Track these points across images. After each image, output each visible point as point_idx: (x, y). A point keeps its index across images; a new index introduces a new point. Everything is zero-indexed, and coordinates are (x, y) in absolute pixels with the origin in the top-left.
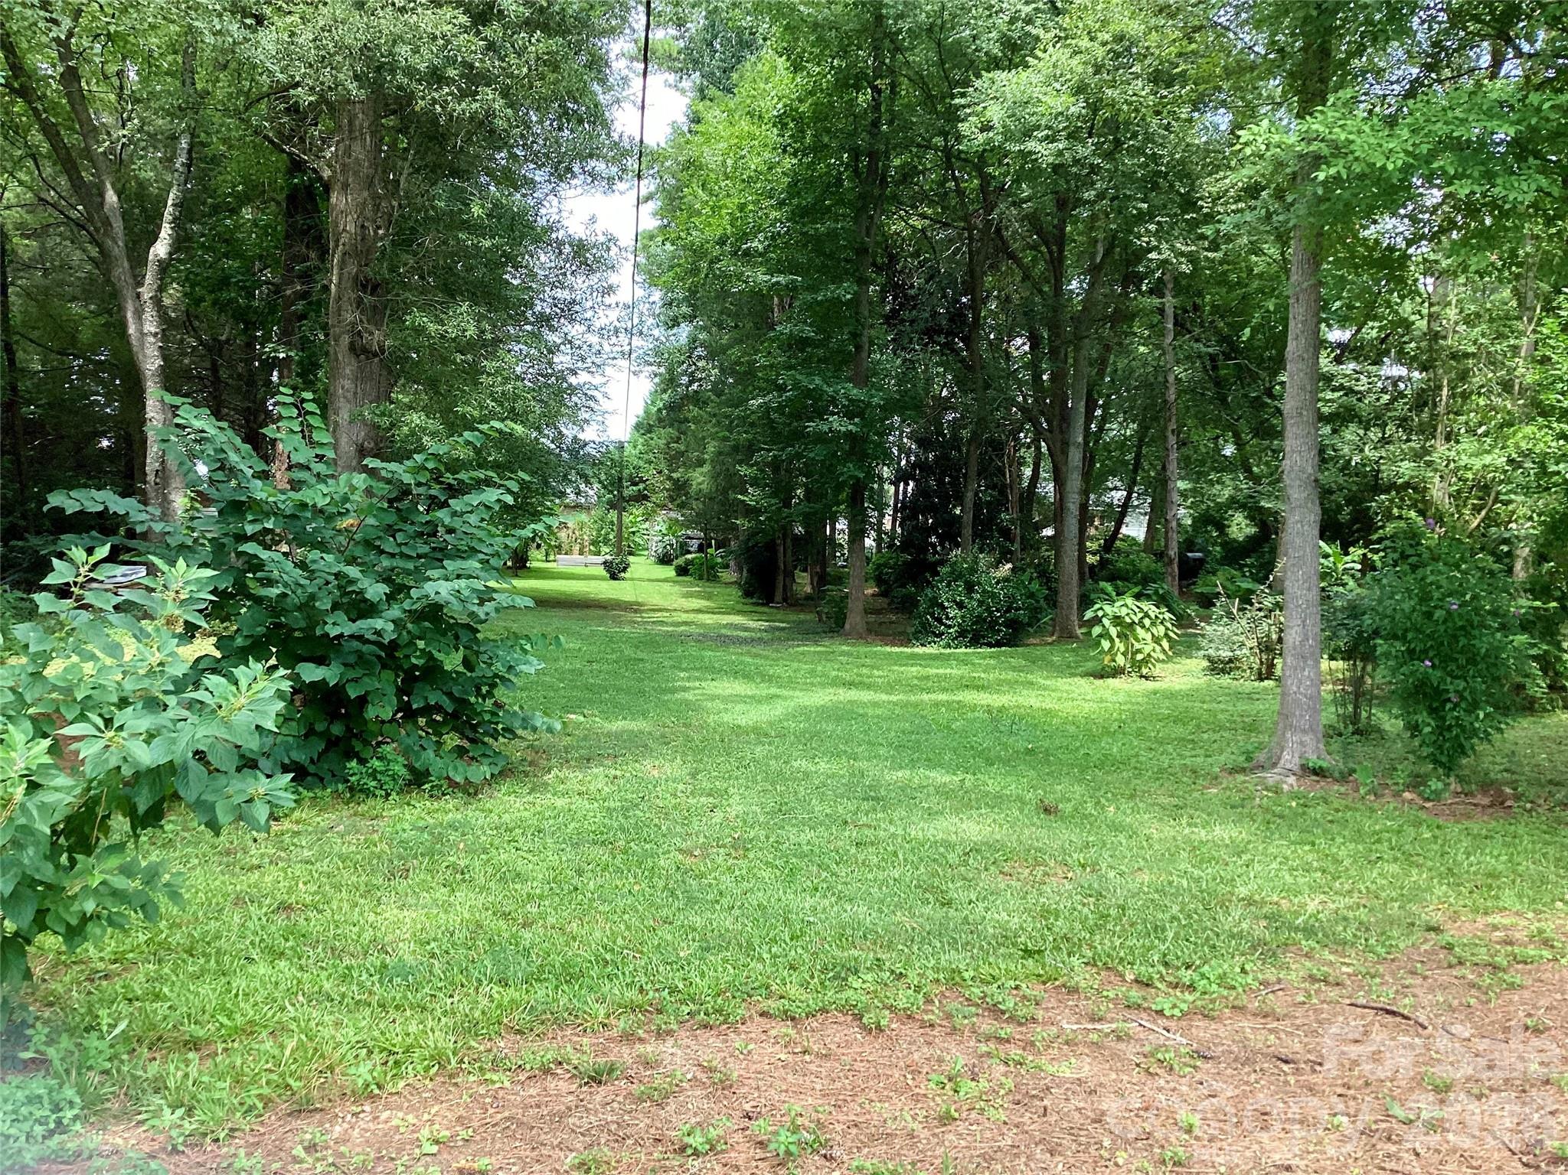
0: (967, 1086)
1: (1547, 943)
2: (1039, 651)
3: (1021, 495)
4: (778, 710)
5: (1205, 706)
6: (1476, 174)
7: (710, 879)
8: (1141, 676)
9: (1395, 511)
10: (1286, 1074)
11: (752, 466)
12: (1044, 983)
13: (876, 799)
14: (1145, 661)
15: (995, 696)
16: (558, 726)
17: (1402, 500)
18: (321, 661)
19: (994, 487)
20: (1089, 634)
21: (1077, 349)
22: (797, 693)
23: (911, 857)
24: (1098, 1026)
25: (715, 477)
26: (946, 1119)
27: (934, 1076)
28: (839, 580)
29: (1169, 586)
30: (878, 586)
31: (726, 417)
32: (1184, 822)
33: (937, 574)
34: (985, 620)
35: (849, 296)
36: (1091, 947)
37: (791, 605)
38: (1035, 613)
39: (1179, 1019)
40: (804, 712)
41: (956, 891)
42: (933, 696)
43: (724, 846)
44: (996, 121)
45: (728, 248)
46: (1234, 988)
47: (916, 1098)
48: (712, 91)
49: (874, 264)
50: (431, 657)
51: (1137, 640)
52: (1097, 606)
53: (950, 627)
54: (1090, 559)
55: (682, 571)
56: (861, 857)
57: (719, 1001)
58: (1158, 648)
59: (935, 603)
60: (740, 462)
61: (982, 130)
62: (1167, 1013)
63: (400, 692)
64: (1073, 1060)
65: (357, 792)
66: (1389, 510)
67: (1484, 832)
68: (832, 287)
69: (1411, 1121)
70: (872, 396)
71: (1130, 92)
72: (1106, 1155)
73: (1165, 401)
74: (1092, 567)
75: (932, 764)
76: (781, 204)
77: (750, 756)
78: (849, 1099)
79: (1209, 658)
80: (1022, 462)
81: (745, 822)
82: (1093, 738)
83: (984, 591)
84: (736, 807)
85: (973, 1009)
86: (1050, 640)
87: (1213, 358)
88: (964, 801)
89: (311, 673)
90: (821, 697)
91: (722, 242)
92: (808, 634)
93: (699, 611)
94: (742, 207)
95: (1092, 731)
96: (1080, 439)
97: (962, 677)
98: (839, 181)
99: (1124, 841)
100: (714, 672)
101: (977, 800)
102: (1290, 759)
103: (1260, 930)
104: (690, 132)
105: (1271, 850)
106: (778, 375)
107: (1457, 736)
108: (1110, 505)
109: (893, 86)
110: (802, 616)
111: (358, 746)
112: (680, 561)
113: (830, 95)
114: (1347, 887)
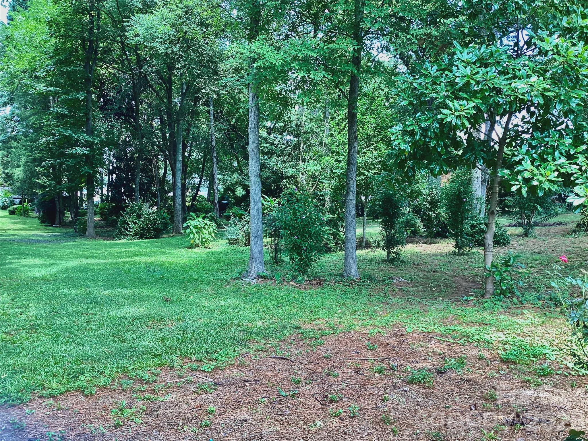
0: (127, 411)
1: (332, 328)
2: (167, 240)
3: (160, 180)
4: (55, 269)
5: (227, 257)
6: (305, 70)
7: (18, 343)
8: (205, 247)
9: (288, 185)
10: (247, 386)
11: (42, 167)
12: (161, 366)
13: (97, 303)
14: (206, 241)
15: (149, 258)
17: (290, 182)
19: (148, 177)
20: (185, 232)
21: (178, 125)
22: (64, 262)
23: (110, 324)
24: (180, 380)
25: (25, 172)
26: (118, 426)
27: (114, 410)
28: (84, 214)
29: (215, 214)
30: (101, 216)
31: (30, 146)
32: (217, 299)
33: (125, 211)
34: (145, 229)
35: (83, 98)
36: (180, 350)
37: (63, 226)
38: (165, 225)
39: (211, 372)
40: (67, 270)
41: (128, 336)
42: (123, 260)
43: (26, 329)
44: (140, 33)
45: (27, 75)
46: (231, 357)
47: (106, 420)
48: (18, 8)
49: (94, 86)
51: (203, 233)
52: (188, 222)
53: (131, 232)
54: (188, 204)
56: (88, 327)
57: (20, 394)
58: (210, 236)
59: (124, 222)
60: (37, 166)
61: (135, 36)
62: (206, 371)
64: (170, 394)
66: (286, 185)
67: (315, 293)
68: (75, 93)
69: (287, 396)
70: (94, 139)
71: (192, 28)
72: (180, 428)
73: (212, 146)
74: (188, 207)
75: (121, 286)
76: (51, 58)
77: (40, 290)
78: (77, 425)
79: (228, 239)
80: (159, 167)
81: (36, 317)
82: (185, 271)
83: (145, 217)
84: (32, 312)
85: (132, 381)
86: (172, 235)
87: (228, 130)
88: (132, 300)
90: (74, 263)
91: (24, 72)
92: (70, 237)
93: (20, 229)
94: (33, 58)
95: (185, 269)
96: (181, 159)
97: (136, 251)
98: (77, 51)
99: (195, 309)
100: (26, 255)
101: (139, 299)
102: (254, 274)
103: (241, 335)
104: (8, 24)
105: (247, 306)
106: (52, 129)
107: (306, 261)
108: (194, 184)
109: (99, 15)
110: (68, 230)
112: (11, 208)
113: (71, 15)
114: (271, 316)
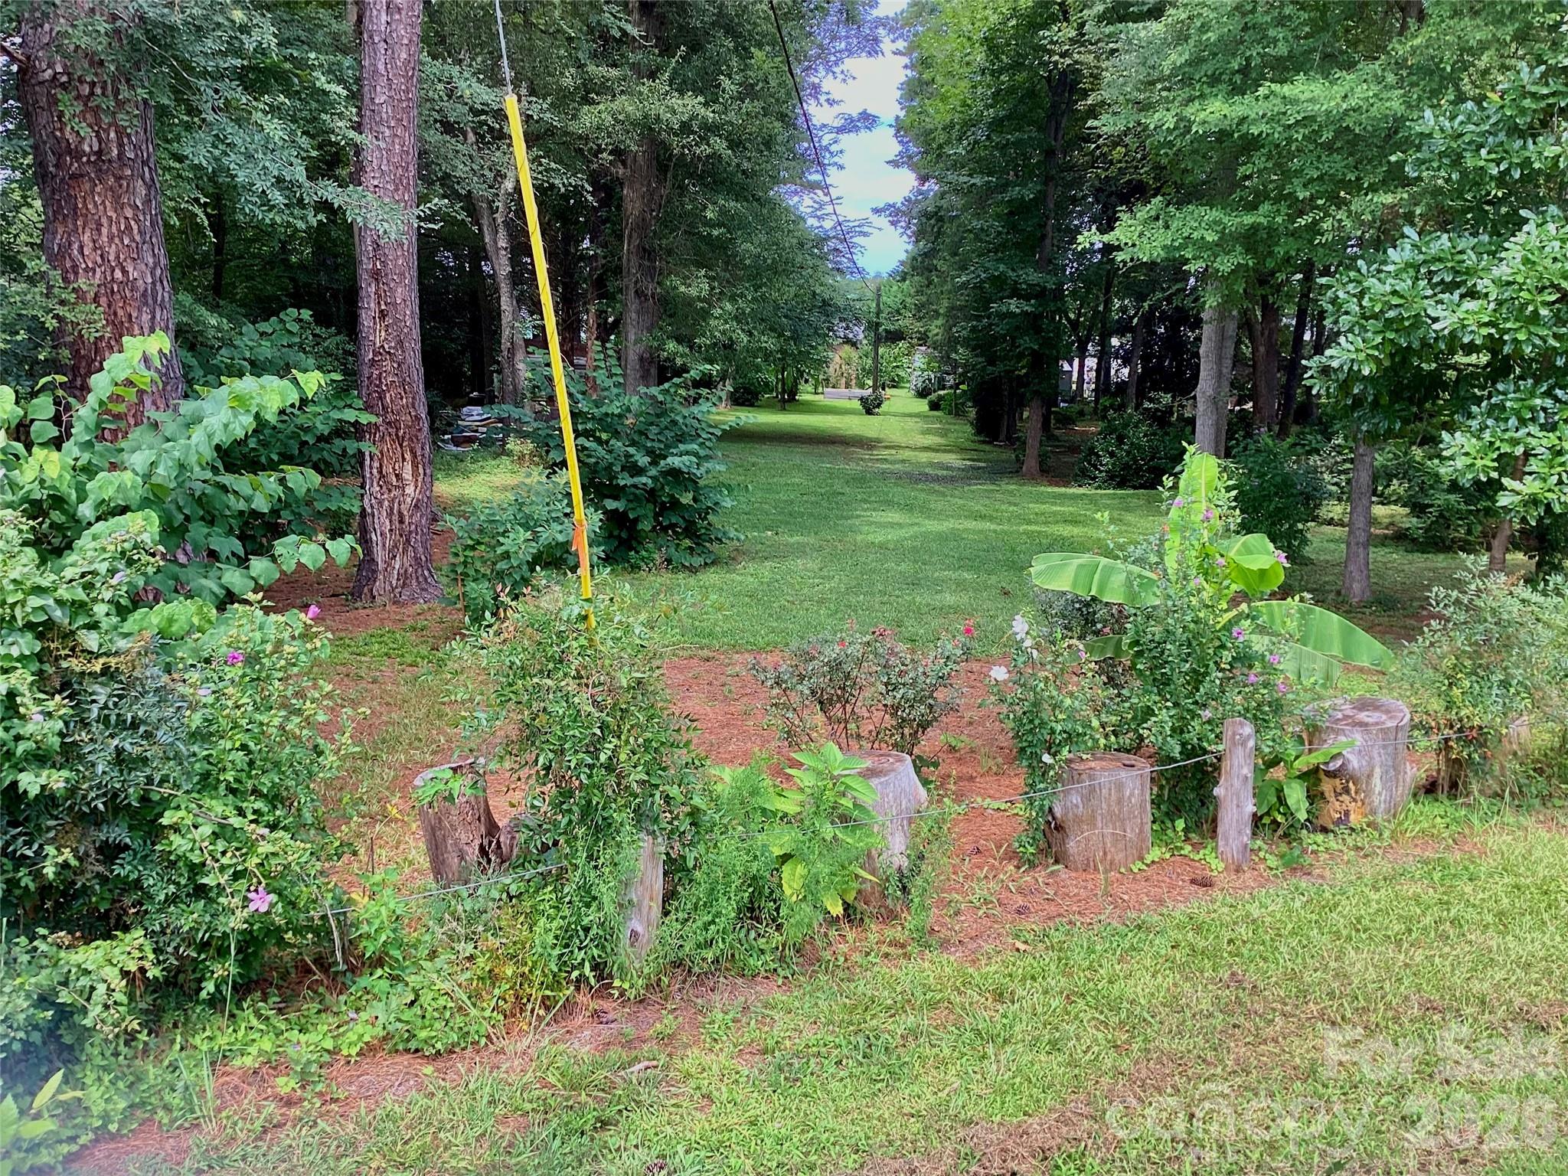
16: (743, 537)
18: (616, 498)
50: (672, 496)
55: (934, 406)
63: (657, 515)
65: (635, 568)
89: (611, 504)
111: (634, 544)
